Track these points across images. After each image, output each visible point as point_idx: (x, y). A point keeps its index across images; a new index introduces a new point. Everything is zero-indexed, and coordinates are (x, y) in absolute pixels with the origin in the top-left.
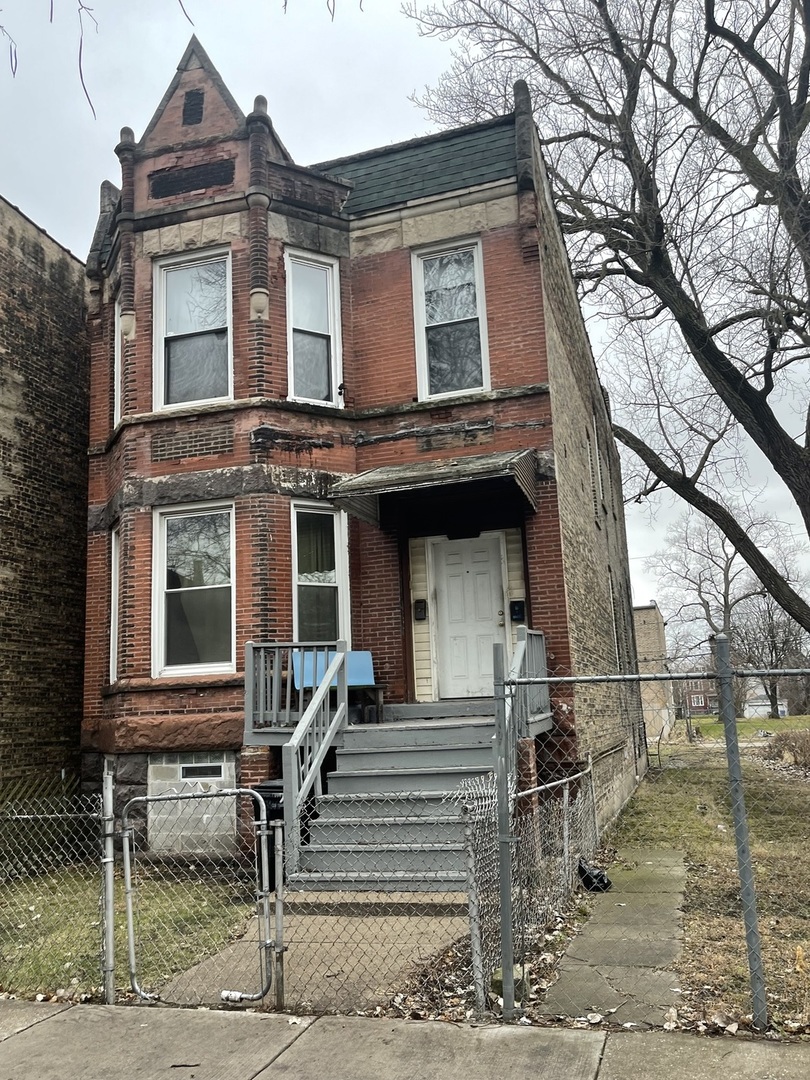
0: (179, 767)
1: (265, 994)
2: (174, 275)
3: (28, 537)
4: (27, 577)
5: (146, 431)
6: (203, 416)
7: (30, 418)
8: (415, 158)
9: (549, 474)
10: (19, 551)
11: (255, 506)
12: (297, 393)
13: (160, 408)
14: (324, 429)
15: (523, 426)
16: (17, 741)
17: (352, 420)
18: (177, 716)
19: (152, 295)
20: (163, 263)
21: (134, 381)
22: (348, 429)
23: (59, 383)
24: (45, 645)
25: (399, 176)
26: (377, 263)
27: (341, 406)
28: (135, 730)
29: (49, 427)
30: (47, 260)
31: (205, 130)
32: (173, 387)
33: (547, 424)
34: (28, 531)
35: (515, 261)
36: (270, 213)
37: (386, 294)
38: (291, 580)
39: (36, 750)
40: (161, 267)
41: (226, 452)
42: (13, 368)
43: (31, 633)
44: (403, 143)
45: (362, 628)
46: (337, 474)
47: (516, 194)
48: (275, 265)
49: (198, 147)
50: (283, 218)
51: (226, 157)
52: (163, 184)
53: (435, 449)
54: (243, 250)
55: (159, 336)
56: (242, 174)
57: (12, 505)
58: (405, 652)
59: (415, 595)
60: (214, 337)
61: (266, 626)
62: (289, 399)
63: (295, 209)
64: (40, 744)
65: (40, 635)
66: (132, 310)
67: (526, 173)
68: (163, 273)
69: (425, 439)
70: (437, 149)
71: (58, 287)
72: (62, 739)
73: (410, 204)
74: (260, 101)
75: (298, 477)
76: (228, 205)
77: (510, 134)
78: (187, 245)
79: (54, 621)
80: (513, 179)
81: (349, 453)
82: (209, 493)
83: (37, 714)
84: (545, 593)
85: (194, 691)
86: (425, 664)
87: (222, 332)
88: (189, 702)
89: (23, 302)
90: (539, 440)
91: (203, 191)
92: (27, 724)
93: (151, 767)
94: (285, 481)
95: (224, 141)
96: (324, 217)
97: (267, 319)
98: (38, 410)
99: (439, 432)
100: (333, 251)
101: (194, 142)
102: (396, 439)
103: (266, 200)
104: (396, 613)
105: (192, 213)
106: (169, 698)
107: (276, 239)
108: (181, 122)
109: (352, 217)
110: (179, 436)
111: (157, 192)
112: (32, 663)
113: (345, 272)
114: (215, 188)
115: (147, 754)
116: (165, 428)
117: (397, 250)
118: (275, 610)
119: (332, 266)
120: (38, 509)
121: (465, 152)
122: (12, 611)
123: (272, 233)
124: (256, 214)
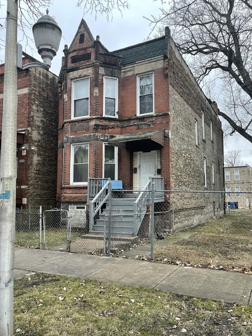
0: (76, 206)
1: (67, 249)
2: (77, 84)
3: (44, 149)
4: (44, 159)
5: (70, 124)
6: (82, 120)
7: (45, 119)
8: (139, 49)
9: (167, 136)
10: (42, 153)
11: (93, 144)
12: (106, 114)
13: (73, 118)
14: (112, 123)
15: (162, 123)
16: (42, 199)
17: (120, 121)
18: (75, 194)
19: (71, 89)
20: (74, 80)
21: (67, 111)
22: (119, 123)
23: (52, 110)
24: (49, 176)
25: (135, 54)
26: (127, 78)
27: (117, 118)
28: (66, 197)
29: (50, 121)
30: (49, 78)
31: (84, 45)
32: (77, 113)
33: (168, 123)
34: (44, 148)
35: (162, 78)
36: (100, 67)
37: (130, 87)
38: (102, 162)
39: (46, 201)
40: (74, 81)
41: (87, 130)
42: (40, 107)
43: (45, 173)
44: (136, 45)
45: (121, 175)
46: (115, 135)
47: (163, 59)
48: (101, 81)
49: (83, 50)
50: (103, 68)
51: (89, 52)
52: (74, 60)
53: (140, 129)
54: (93, 77)
55: (73, 99)
56: (93, 57)
57: (40, 141)
58: (130, 181)
59: (134, 167)
60: (86, 100)
61: (96, 173)
62: (103, 116)
63: (106, 65)
64: (47, 200)
65: (47, 173)
66: (67, 93)
67: (165, 54)
68: (74, 83)
69: (138, 126)
70: (144, 47)
71: (52, 84)
72: (53, 199)
73: (136, 62)
74: (98, 37)
75: (105, 136)
76: (89, 65)
77: (163, 42)
78: (79, 76)
79: (51, 170)
80: (162, 55)
81: (119, 129)
82: (83, 140)
83: (47, 192)
84: (165, 167)
85: (79, 189)
86: (136, 184)
87: (87, 99)
88: (78, 191)
89: (43, 90)
90: (166, 127)
91: (83, 61)
92: (44, 195)
93: (69, 206)
94: (101, 137)
95: (89, 48)
96: (114, 67)
97: (98, 95)
98: (46, 117)
99: (141, 124)
100: (117, 76)
101: (82, 48)
102: (130, 126)
103: (98, 64)
104: (129, 171)
105: (81, 67)
106: (74, 190)
107: (101, 74)
108: (78, 43)
109: (122, 66)
110: (77, 125)
111: (72, 62)
112: (45, 180)
113: (120, 81)
114: (87, 60)
115: (69, 203)
116: (74, 124)
117: (133, 75)
118: (98, 170)
119: (116, 80)
120: (47, 142)
121: (152, 47)
122: (40, 168)
123: (100, 72)
124: (96, 68)
